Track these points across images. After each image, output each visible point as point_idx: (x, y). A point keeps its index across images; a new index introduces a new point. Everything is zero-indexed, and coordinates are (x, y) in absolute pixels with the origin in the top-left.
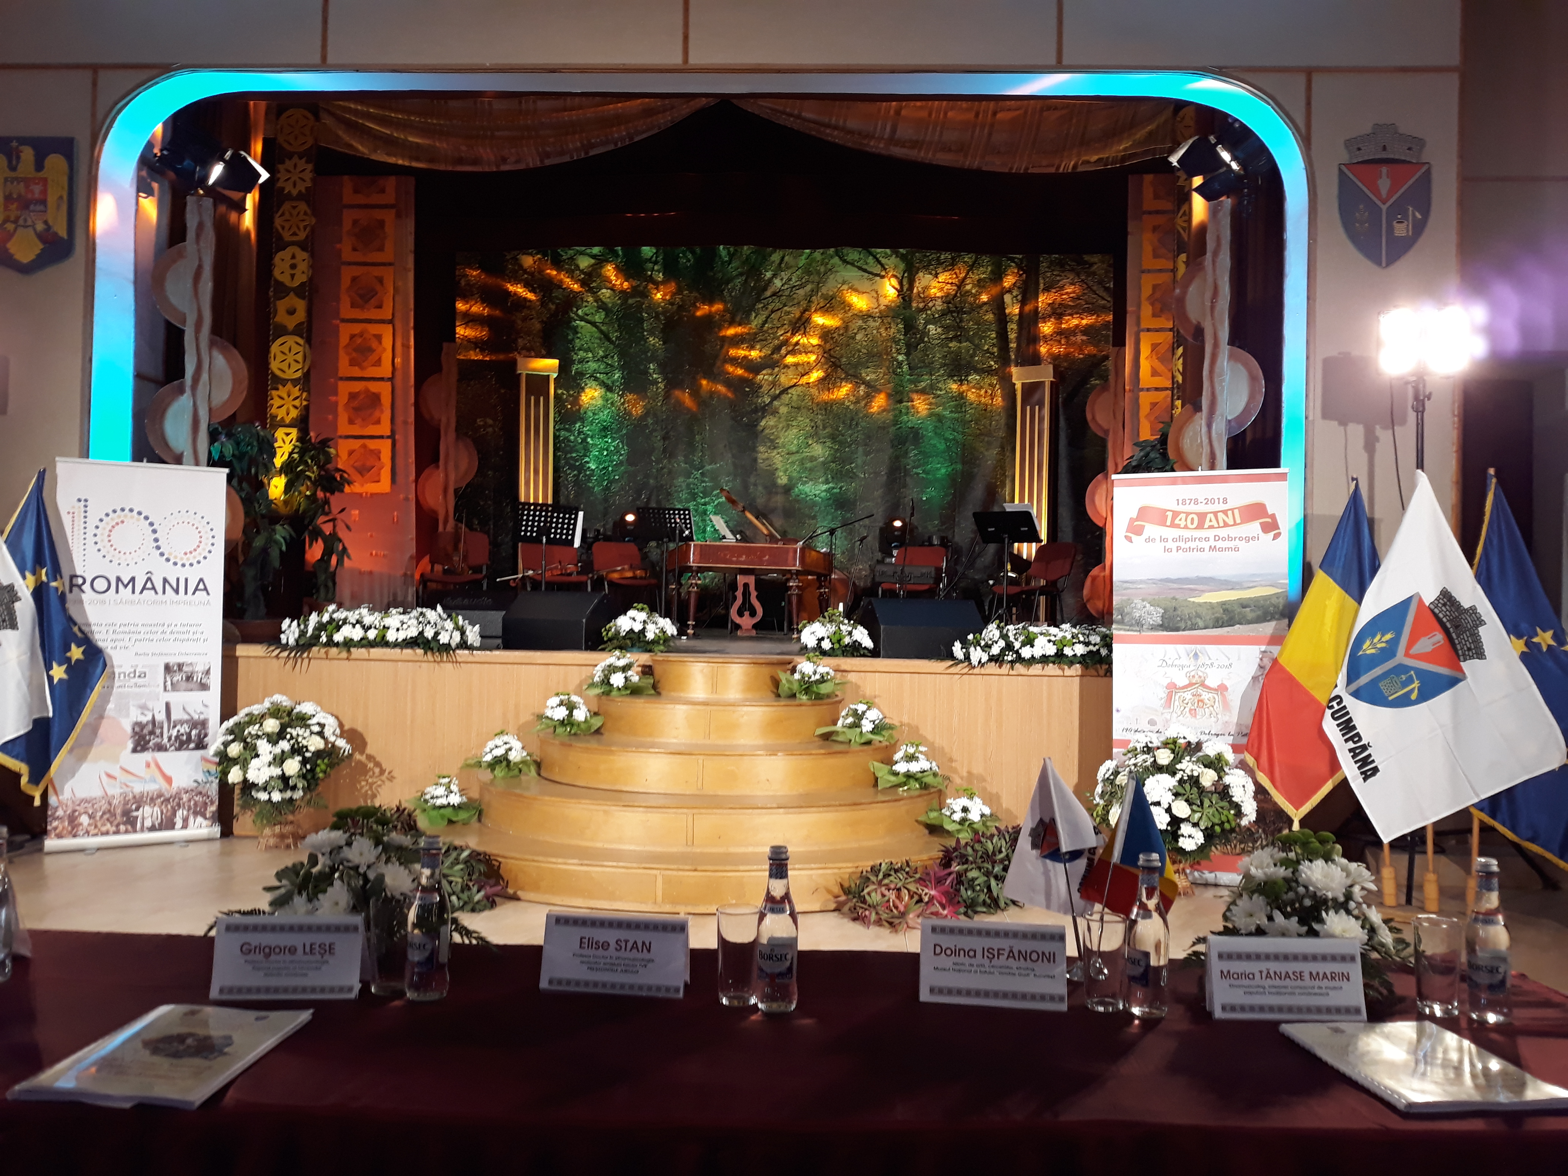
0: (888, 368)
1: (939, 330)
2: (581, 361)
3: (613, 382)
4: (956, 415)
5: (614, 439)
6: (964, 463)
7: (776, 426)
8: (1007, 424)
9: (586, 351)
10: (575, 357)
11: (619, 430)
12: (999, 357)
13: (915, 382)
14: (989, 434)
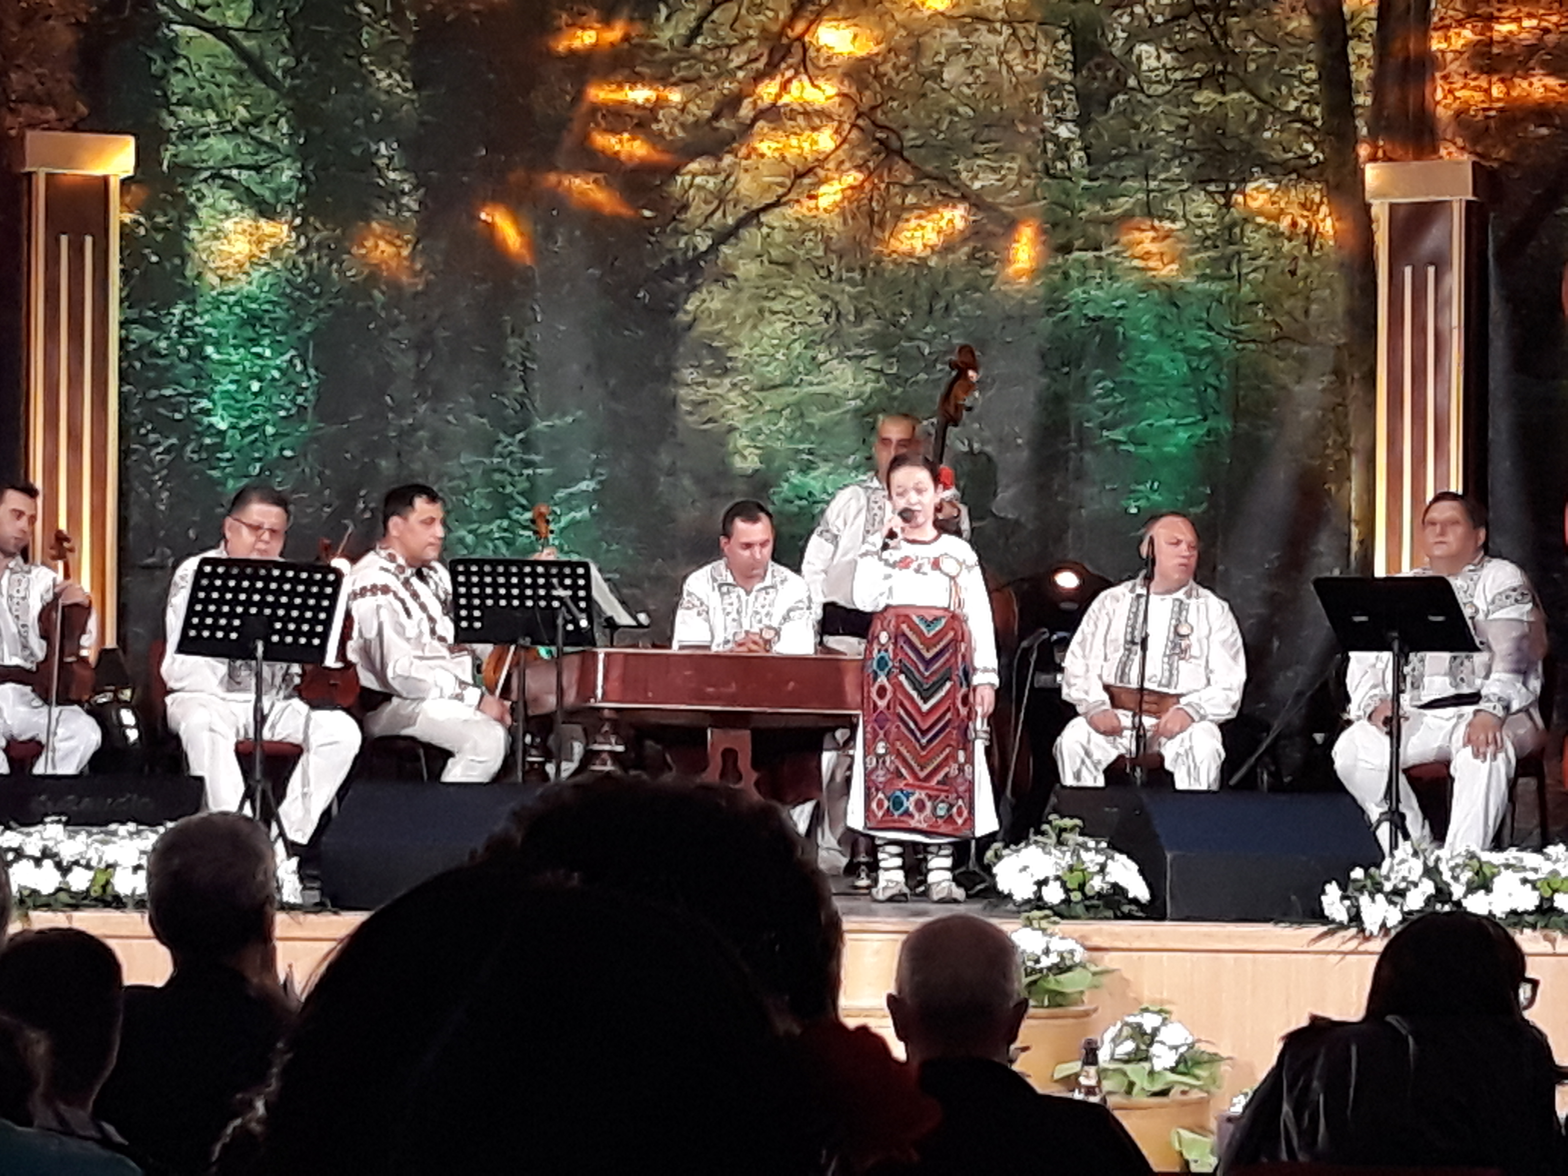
0: (1029, 158)
1: (1167, 58)
2: (186, 135)
3: (277, 192)
4: (1217, 287)
5: (278, 348)
6: (1236, 415)
7: (726, 314)
8: (1351, 313)
9: (200, 108)
10: (170, 122)
11: (295, 323)
12: (1327, 130)
13: (1103, 197)
14: (1302, 337)
